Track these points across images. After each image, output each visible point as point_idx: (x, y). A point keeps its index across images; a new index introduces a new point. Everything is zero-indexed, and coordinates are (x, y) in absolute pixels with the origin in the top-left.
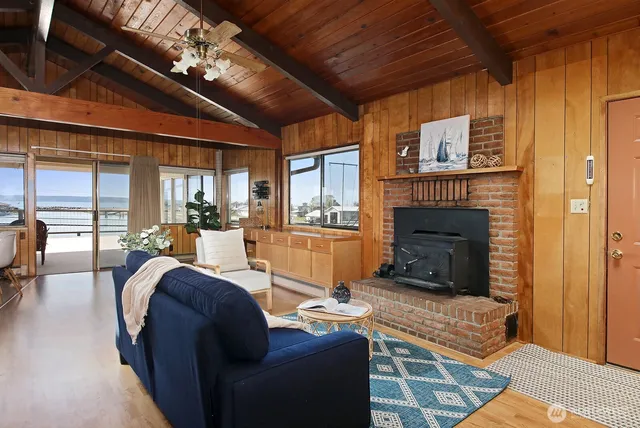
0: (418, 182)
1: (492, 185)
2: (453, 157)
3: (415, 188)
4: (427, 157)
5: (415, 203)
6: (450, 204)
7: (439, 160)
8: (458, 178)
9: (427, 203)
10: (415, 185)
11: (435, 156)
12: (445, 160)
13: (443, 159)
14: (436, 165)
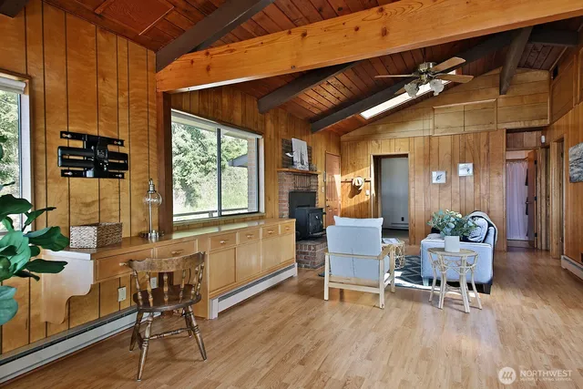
0: (296, 175)
1: (314, 180)
2: (305, 163)
3: (295, 178)
4: (297, 160)
5: (297, 189)
6: (306, 189)
8: (307, 174)
9: (300, 189)
11: (300, 161)
13: (302, 163)
14: (300, 166)
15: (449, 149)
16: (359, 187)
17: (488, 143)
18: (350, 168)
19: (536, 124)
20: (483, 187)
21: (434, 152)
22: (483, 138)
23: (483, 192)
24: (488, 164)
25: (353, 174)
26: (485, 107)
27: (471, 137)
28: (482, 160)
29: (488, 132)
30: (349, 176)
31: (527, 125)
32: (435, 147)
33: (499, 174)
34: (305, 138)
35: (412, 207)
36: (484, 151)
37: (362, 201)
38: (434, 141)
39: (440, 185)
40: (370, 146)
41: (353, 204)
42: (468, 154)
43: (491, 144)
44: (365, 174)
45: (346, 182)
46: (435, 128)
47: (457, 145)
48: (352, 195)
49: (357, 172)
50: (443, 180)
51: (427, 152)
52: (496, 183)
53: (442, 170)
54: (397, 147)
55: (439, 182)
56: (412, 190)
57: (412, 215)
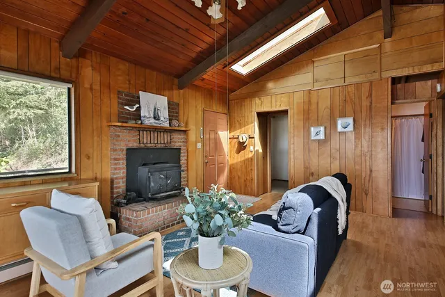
0: (143, 131)
1: (179, 136)
2: (162, 119)
3: (141, 134)
4: (147, 115)
5: (142, 145)
6: (163, 145)
7: (154, 118)
8: (165, 130)
9: (149, 145)
10: (141, 132)
11: (152, 116)
12: (159, 120)
13: (156, 117)
14: (152, 121)
15: (329, 103)
16: (244, 143)
17: (370, 95)
18: (237, 125)
19: (428, 69)
20: (365, 143)
21: (313, 107)
22: (365, 89)
23: (365, 149)
24: (371, 117)
25: (239, 131)
26: (367, 55)
27: (351, 89)
28: (364, 114)
29: (371, 83)
30: (236, 133)
31: (417, 71)
32: (314, 100)
33: (383, 129)
34: (167, 92)
35: (292, 164)
36: (365, 103)
37: (246, 157)
38: (314, 94)
39: (319, 141)
40: (253, 103)
41: (239, 160)
42: (349, 109)
43: (373, 95)
44: (250, 131)
45: (234, 138)
46: (315, 81)
47: (337, 99)
48: (239, 151)
49: (243, 129)
50: (322, 136)
51: (306, 107)
52: (380, 140)
53: (321, 125)
54: (278, 103)
55: (318, 138)
56: (292, 146)
57: (292, 171)
